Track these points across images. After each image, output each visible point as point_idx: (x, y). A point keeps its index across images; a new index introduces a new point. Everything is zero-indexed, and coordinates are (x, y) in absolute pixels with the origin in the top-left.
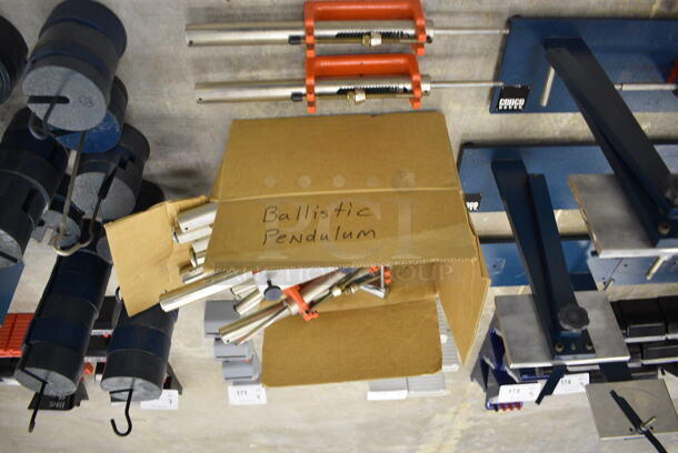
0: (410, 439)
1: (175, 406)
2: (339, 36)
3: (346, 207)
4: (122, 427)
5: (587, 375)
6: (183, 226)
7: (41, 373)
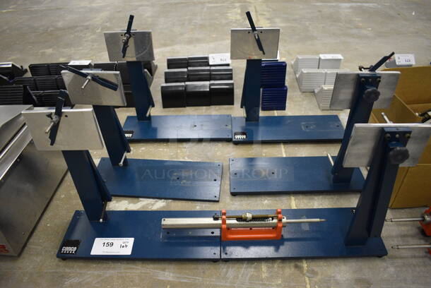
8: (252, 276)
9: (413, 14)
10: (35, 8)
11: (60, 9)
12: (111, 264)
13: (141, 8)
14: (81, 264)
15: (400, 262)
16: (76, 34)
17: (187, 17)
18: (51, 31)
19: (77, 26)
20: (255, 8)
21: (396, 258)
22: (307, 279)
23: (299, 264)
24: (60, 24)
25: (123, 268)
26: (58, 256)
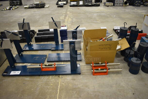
0: (73, 22)
1: (115, 27)
2: (103, 70)
3: (101, 49)
4: (125, 23)
5: (50, 31)
6: (120, 47)
7: (136, 30)
8: (47, 78)
9: (115, 16)
10: (5, 16)
11: (12, 16)
12: (15, 77)
13: (36, 16)
14: (8, 77)
15: (84, 75)
16: (16, 24)
17: (48, 19)
18: (9, 23)
19: (16, 21)
20: (69, 16)
21: (84, 74)
22: (60, 79)
23: (59, 76)
24: (11, 21)
25: (17, 78)
26: (2, 75)
